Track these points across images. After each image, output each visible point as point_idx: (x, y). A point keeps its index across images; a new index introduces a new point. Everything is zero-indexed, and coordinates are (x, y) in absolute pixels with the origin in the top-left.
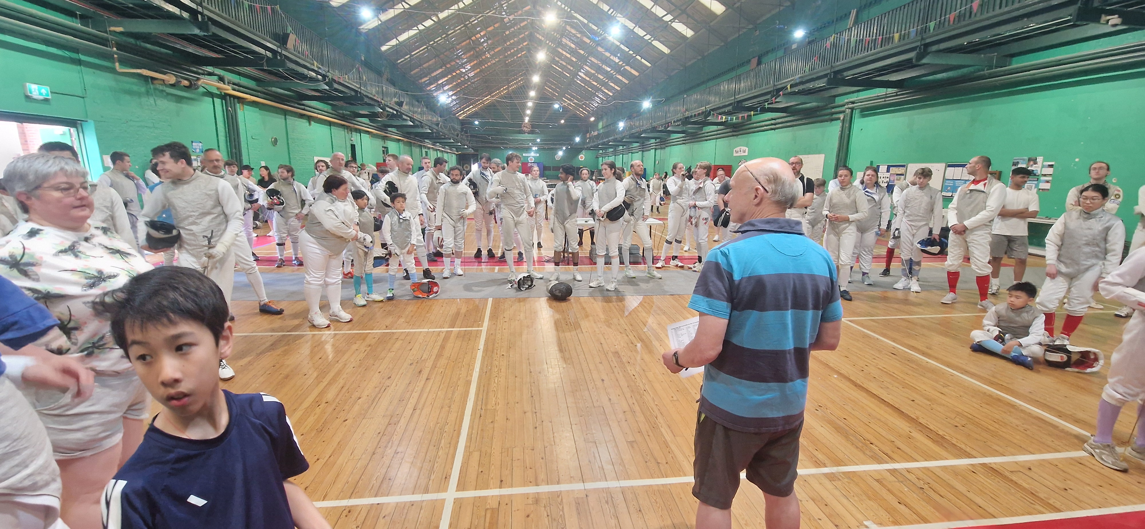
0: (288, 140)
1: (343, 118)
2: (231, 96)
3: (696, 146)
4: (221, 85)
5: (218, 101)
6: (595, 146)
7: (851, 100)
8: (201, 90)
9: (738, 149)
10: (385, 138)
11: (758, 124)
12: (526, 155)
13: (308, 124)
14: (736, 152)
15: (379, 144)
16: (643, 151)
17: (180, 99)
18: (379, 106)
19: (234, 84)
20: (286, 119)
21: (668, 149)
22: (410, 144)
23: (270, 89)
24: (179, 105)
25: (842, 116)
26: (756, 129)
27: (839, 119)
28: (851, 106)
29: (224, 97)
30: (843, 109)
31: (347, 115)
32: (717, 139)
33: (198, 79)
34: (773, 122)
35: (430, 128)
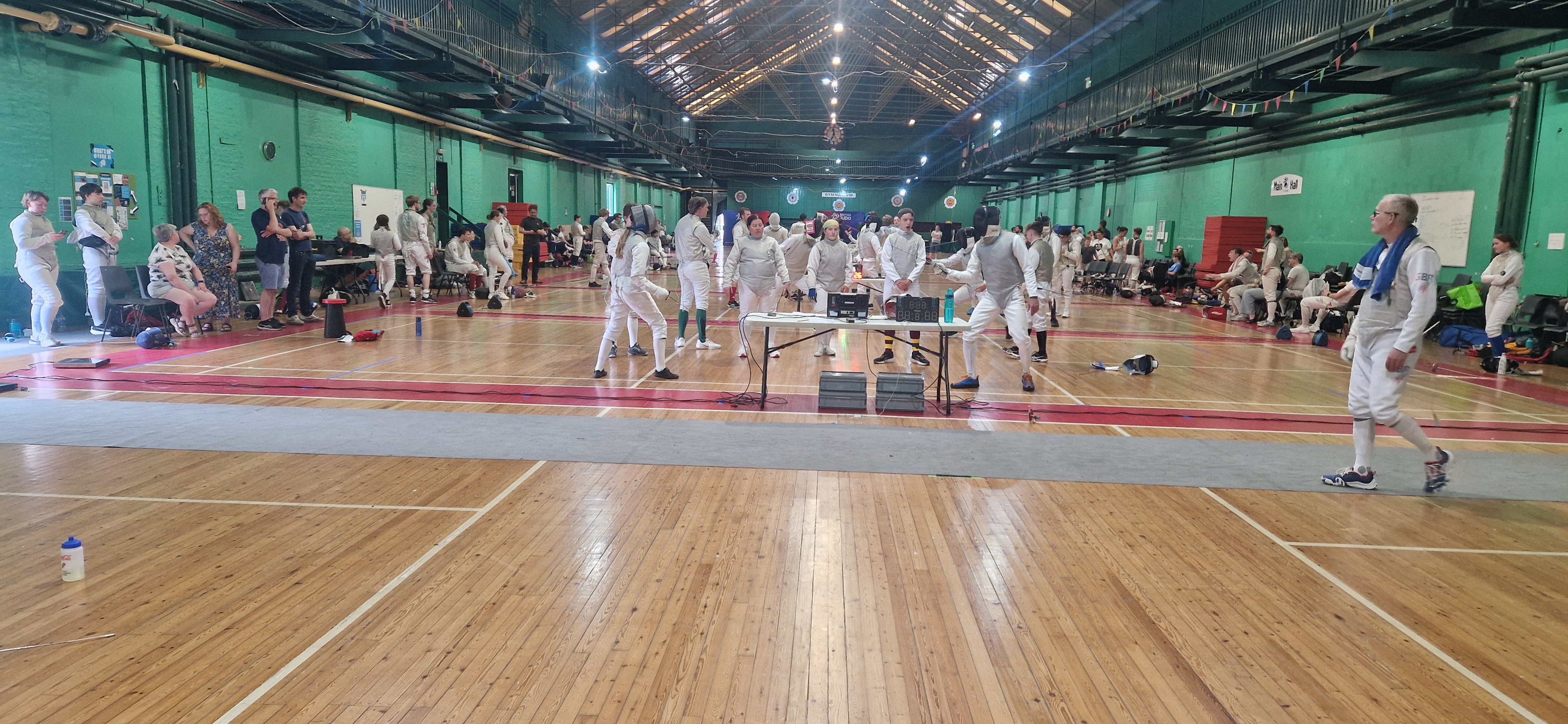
0: (298, 149)
1: (422, 106)
2: (178, 56)
3: (1191, 174)
4: (159, 35)
5: (152, 67)
6: (979, 177)
7: (1531, 59)
8: (120, 43)
9: (1280, 180)
10: (515, 153)
11: (1325, 122)
12: (829, 195)
13: (344, 117)
14: (1278, 187)
15: (502, 163)
16: (1079, 187)
17: (73, 62)
18: (492, 83)
19: (187, 32)
20: (296, 106)
21: (1130, 183)
22: (574, 168)
23: (266, 44)
24: (71, 72)
25: (1513, 99)
26: (1320, 134)
27: (1505, 105)
28: (1534, 72)
29: (164, 58)
30: (1513, 82)
31: (433, 101)
32: (1235, 156)
33: (109, 22)
34: (1358, 115)
35: (612, 132)
